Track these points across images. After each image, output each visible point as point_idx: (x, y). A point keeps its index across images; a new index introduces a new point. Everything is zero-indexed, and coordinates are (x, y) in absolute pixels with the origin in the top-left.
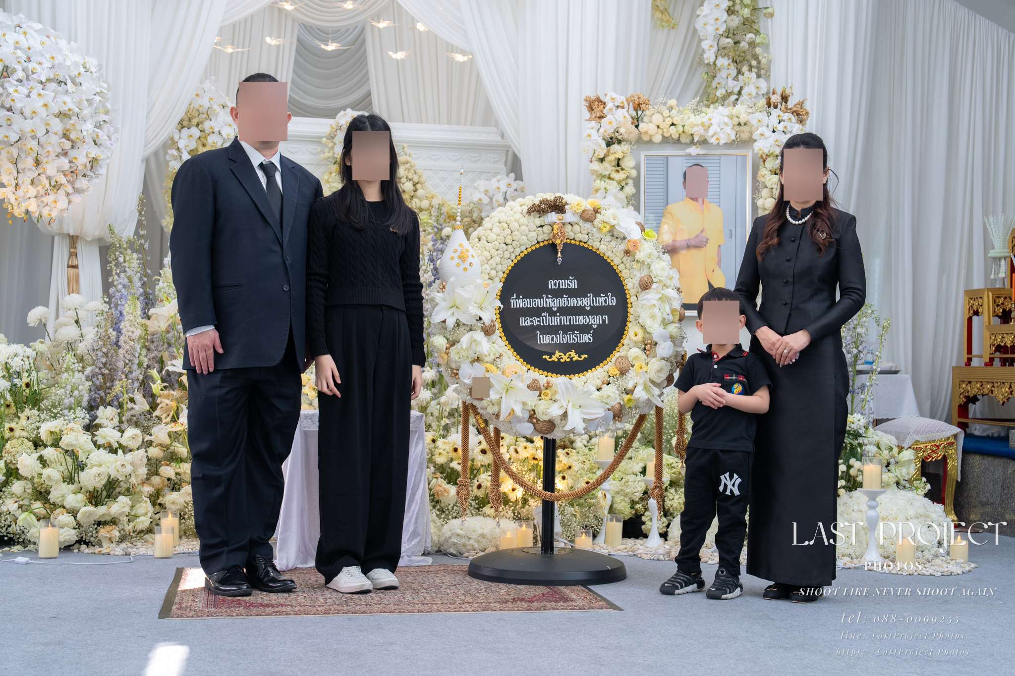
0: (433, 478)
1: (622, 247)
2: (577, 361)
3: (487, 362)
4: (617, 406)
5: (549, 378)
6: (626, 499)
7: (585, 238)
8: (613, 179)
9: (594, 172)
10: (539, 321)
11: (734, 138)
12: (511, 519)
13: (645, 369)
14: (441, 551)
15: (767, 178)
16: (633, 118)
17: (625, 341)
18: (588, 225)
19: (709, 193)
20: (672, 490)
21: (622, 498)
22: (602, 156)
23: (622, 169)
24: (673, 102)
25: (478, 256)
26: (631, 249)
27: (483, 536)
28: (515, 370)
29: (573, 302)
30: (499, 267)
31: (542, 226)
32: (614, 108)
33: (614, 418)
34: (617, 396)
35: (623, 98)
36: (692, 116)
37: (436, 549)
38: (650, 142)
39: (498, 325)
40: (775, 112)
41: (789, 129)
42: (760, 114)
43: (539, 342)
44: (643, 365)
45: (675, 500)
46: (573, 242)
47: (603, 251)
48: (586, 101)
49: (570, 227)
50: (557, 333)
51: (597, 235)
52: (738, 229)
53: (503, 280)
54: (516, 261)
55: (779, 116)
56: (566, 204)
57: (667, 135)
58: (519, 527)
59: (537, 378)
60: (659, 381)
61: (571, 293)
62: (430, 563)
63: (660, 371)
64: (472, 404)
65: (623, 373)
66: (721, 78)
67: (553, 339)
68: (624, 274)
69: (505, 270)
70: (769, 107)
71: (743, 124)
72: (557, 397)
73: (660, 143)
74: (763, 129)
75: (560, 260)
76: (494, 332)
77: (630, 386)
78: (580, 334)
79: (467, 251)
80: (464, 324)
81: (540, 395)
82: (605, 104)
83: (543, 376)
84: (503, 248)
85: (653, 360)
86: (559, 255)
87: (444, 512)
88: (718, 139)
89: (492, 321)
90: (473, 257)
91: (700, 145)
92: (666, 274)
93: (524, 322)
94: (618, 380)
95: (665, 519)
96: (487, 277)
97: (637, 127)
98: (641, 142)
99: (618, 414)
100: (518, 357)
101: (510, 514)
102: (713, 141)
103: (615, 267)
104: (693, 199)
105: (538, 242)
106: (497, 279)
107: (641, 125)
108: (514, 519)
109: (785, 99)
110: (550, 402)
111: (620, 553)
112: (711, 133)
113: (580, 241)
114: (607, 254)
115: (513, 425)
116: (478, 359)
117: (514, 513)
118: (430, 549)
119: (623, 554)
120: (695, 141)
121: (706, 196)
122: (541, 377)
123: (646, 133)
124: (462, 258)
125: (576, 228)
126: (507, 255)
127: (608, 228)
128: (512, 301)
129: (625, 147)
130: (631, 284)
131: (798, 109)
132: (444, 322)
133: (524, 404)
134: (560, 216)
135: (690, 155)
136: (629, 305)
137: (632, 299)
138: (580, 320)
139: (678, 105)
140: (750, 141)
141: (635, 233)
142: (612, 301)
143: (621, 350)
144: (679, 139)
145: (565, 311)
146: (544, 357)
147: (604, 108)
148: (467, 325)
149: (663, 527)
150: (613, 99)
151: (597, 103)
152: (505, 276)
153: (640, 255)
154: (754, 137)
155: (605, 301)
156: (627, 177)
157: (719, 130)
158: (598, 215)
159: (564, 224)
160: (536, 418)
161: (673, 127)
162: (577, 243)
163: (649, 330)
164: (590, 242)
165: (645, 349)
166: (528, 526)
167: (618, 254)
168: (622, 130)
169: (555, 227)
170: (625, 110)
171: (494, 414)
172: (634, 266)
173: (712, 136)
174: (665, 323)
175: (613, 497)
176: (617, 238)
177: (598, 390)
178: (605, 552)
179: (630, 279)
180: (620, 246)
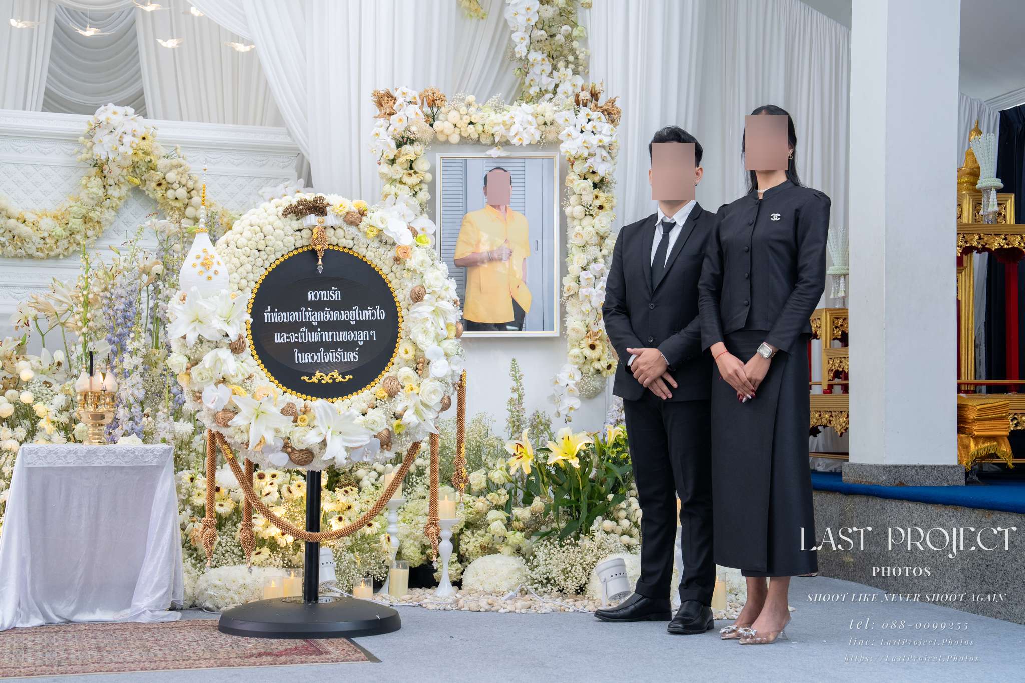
0: (189, 522)
1: (392, 254)
2: (340, 382)
3: (235, 384)
4: (385, 433)
5: (308, 402)
6: (416, 543)
7: (350, 244)
8: (405, 184)
9: (383, 175)
10: (297, 338)
11: (539, 139)
12: (280, 567)
13: (415, 391)
14: (196, 606)
15: (576, 183)
16: (427, 116)
17: (395, 359)
18: (353, 230)
19: (512, 200)
20: (469, 533)
21: (412, 542)
22: (392, 157)
23: (416, 173)
24: (471, 98)
25: (226, 264)
26: (401, 256)
27: (244, 586)
28: (267, 393)
29: (335, 316)
30: (251, 276)
31: (300, 230)
32: (405, 103)
33: (382, 446)
34: (385, 421)
35: (416, 94)
36: (493, 114)
37: (190, 603)
38: (447, 142)
39: (249, 342)
40: (584, 111)
41: (599, 130)
42: (567, 112)
43: (297, 362)
44: (415, 386)
45: (471, 543)
46: (336, 248)
47: (370, 259)
48: (375, 95)
49: (332, 231)
50: (317, 351)
51: (363, 240)
52: (545, 241)
53: (256, 291)
54: (270, 270)
55: (587, 115)
56: (328, 205)
57: (463, 134)
58: (286, 576)
59: (293, 401)
60: (432, 404)
61: (334, 306)
62: (178, 619)
63: (435, 392)
64: (218, 432)
65: (392, 395)
66: (535, 73)
67: (312, 358)
68: (394, 285)
69: (257, 279)
70: (578, 104)
71: (548, 123)
72: (315, 423)
73: (458, 144)
74: (570, 129)
75: (320, 268)
76: (243, 350)
77: (399, 409)
78: (343, 352)
79: (212, 257)
80: (208, 341)
81: (295, 421)
82: (395, 99)
83: (302, 400)
84: (254, 254)
85: (426, 381)
86: (320, 262)
87: (202, 561)
88: (520, 139)
89: (240, 336)
90: (219, 263)
91: (503, 146)
92: (441, 285)
93: (280, 338)
94: (385, 402)
95: (460, 565)
96: (236, 287)
97: (432, 125)
98: (437, 143)
99: (386, 442)
100: (273, 378)
101: (279, 561)
102: (515, 141)
103: (384, 277)
104: (494, 206)
105: (297, 249)
106: (248, 290)
107: (436, 124)
108: (283, 567)
109: (595, 95)
110: (307, 429)
111: (404, 603)
112: (512, 133)
113: (344, 247)
114: (373, 261)
115: (265, 455)
116: (224, 380)
117: (283, 561)
118: (182, 604)
119: (407, 604)
120: (496, 142)
121: (509, 202)
122: (298, 400)
123: (442, 132)
124: (206, 265)
125: (339, 231)
126: (259, 262)
127: (375, 232)
128: (265, 314)
129: (417, 148)
130: (401, 296)
131: (609, 107)
132: (184, 337)
133: (277, 431)
134: (321, 218)
135: (490, 157)
136: (400, 320)
137: (403, 312)
138: (345, 336)
139: (477, 101)
140: (557, 143)
141: (406, 239)
142: (380, 315)
143: (391, 369)
144: (479, 140)
145: (326, 326)
146: (303, 378)
147: (394, 103)
148: (212, 342)
149: (458, 575)
150: (404, 93)
151: (386, 98)
152: (258, 286)
153: (411, 263)
154: (559, 137)
155: (373, 315)
156: (421, 182)
157: (521, 129)
158: (364, 218)
159: (325, 228)
160: (291, 447)
161: (471, 126)
162: (341, 250)
163: (420, 346)
164: (355, 248)
165: (417, 369)
166: (297, 576)
167: (387, 262)
168: (414, 129)
169: (315, 231)
170: (416, 107)
171: (242, 443)
172: (405, 275)
173: (515, 136)
174: (439, 340)
175: (401, 542)
176: (386, 243)
177: (364, 415)
178: (386, 603)
179: (400, 289)
180: (389, 253)
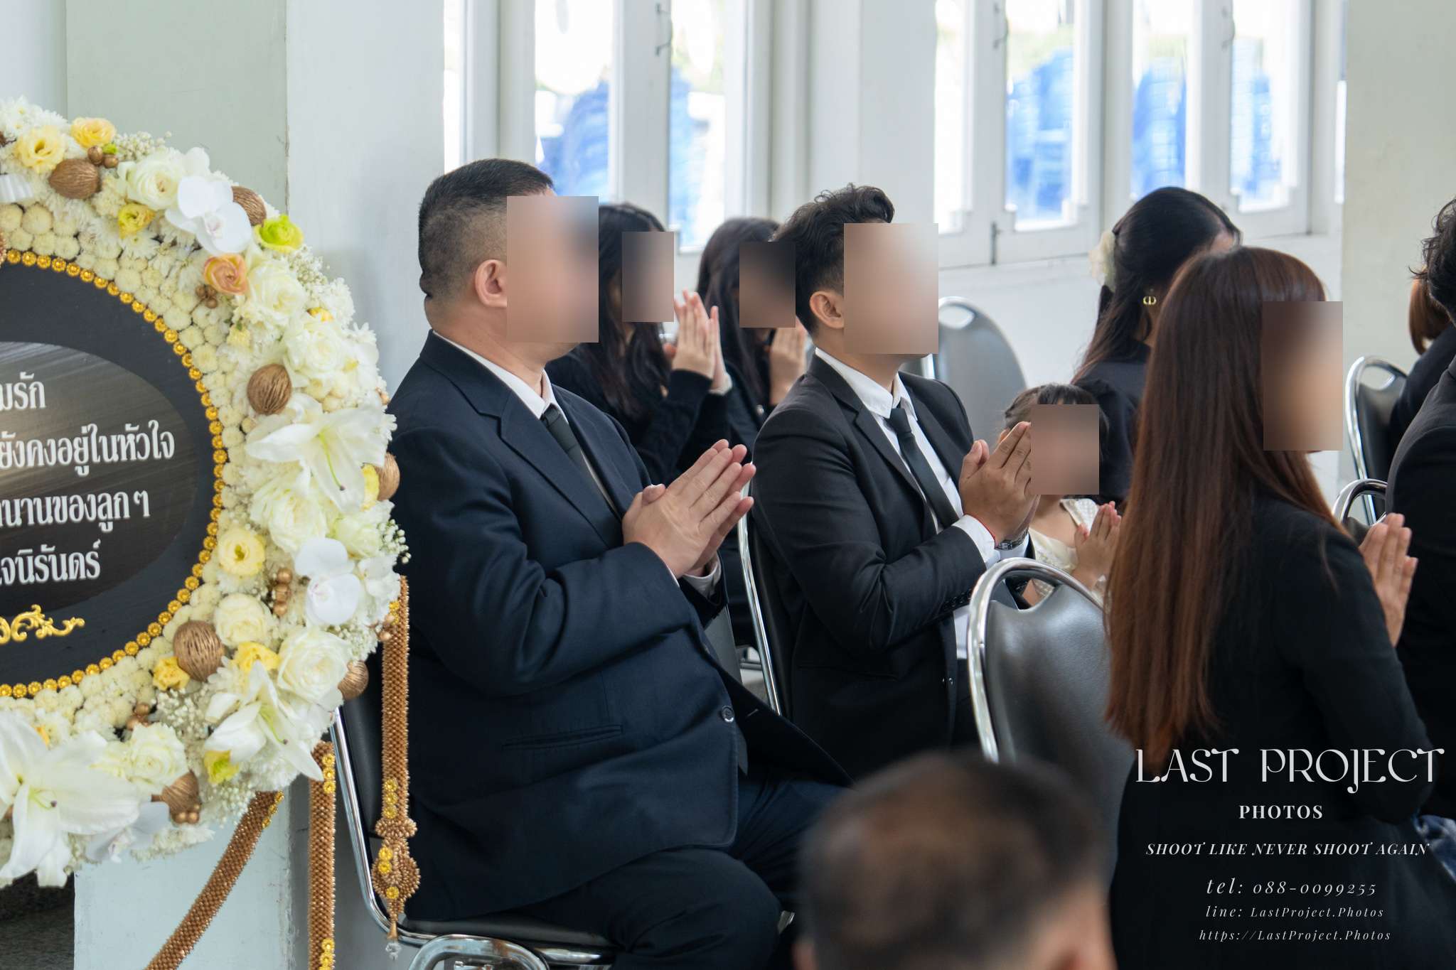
1: (192, 276)
2: (49, 638)
4: (181, 785)
7: (67, 248)
13: (268, 662)
17: (207, 571)
18: (76, 210)
26: (219, 286)
29: (31, 454)
33: (174, 816)
34: (181, 755)
44: (264, 649)
46: (29, 261)
47: (128, 288)
49: (17, 215)
51: (106, 239)
61: (26, 425)
65: (199, 678)
68: (199, 361)
78: (57, 554)
85: (297, 633)
94: (181, 700)
99: (186, 804)
103: (169, 337)
113: (52, 258)
114: (138, 297)
125: (36, 215)
127: (142, 218)
130: (221, 393)
137: (227, 437)
138: (59, 510)
141: (230, 233)
142: (161, 445)
143: (194, 598)
153: (248, 306)
158: (107, 176)
162: (43, 264)
163: (280, 541)
164: (84, 262)
165: (268, 596)
167: (179, 298)
172: (232, 337)
174: (332, 517)
176: (174, 243)
177: (119, 735)
179: (218, 375)
180: (183, 273)
